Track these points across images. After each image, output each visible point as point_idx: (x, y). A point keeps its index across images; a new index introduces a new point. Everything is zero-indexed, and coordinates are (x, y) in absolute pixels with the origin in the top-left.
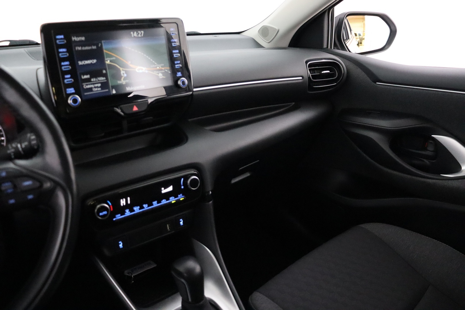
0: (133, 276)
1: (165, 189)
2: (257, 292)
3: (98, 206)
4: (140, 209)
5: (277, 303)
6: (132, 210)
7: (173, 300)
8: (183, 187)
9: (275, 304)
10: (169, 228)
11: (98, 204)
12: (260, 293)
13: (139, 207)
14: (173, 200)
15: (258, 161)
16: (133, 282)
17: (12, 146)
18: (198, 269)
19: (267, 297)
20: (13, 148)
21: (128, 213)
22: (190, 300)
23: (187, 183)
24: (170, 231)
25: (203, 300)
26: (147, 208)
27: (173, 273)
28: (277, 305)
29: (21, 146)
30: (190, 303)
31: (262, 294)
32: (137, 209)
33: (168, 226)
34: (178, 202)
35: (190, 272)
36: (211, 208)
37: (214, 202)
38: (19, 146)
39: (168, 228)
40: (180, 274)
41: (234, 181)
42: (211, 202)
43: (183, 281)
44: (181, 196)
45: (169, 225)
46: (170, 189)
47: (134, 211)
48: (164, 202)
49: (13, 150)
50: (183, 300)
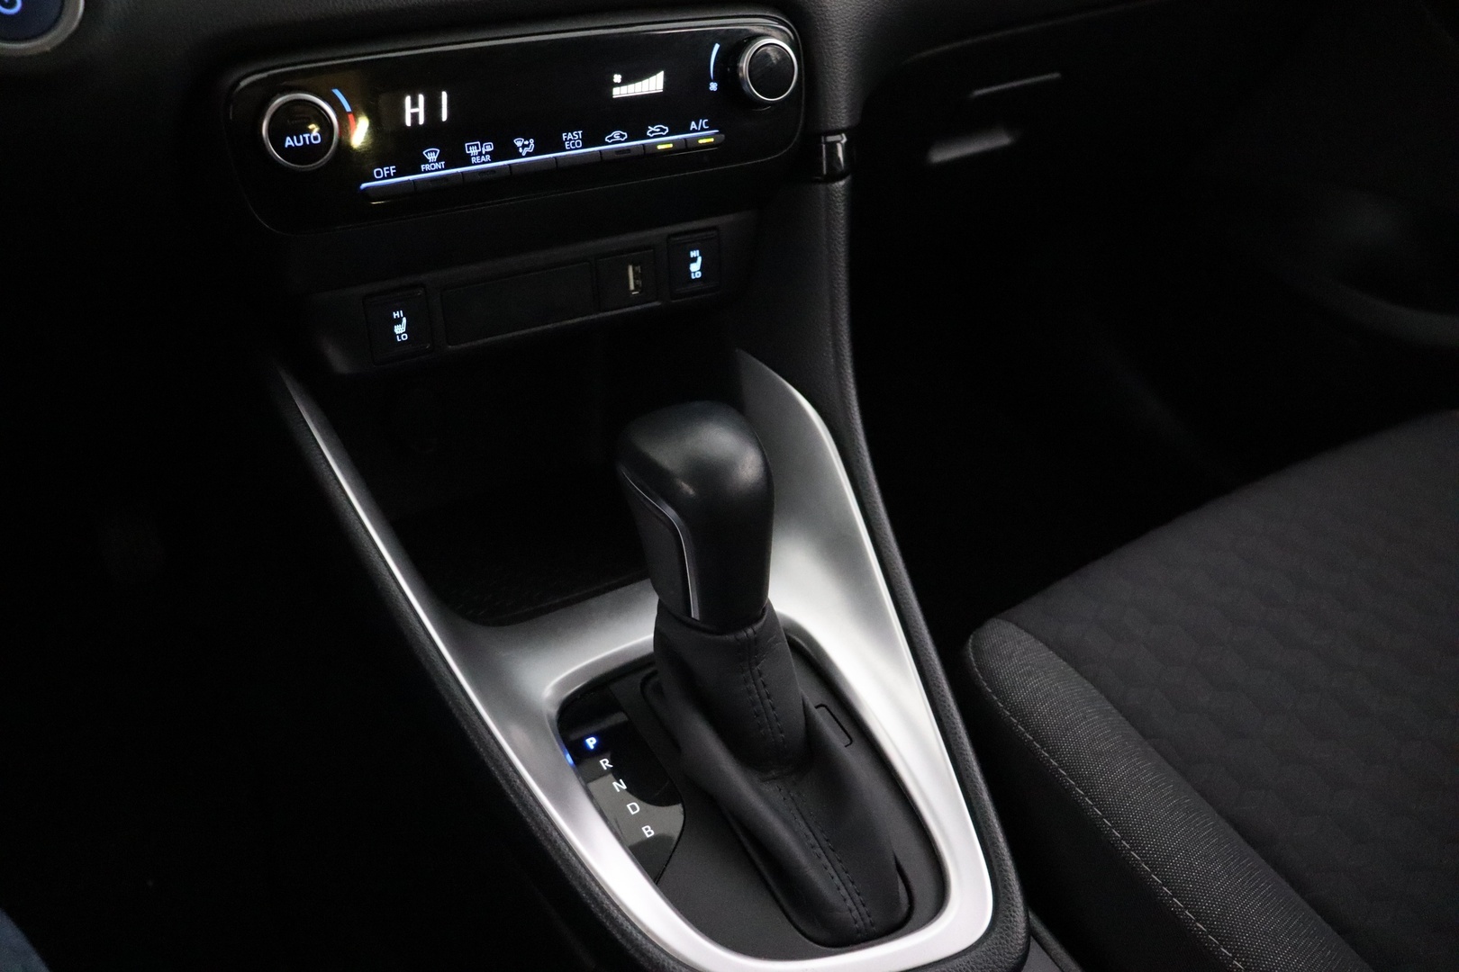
1: (625, 82)
2: (1002, 622)
3: (281, 100)
4: (495, 156)
5: (1093, 681)
6: (454, 156)
7: (621, 609)
8: (713, 86)
9: (1087, 684)
10: (636, 286)
11: (283, 90)
12: (1017, 624)
13: (489, 147)
14: (661, 139)
15: (1056, 75)
18: (749, 466)
19: (1050, 648)
21: (433, 167)
22: (695, 613)
23: (736, 69)
24: (637, 300)
25: (758, 619)
26: (528, 155)
27: (624, 472)
28: (1095, 692)
30: (692, 625)
31: (1027, 631)
32: (480, 154)
33: (631, 271)
34: (686, 153)
35: (710, 474)
36: (841, 209)
37: (852, 189)
39: (632, 283)
40: (659, 481)
41: (941, 155)
42: (842, 183)
43: (670, 513)
44: (703, 129)
45: (638, 268)
46: (654, 84)
47: (467, 160)
48: (617, 141)
50: (661, 608)
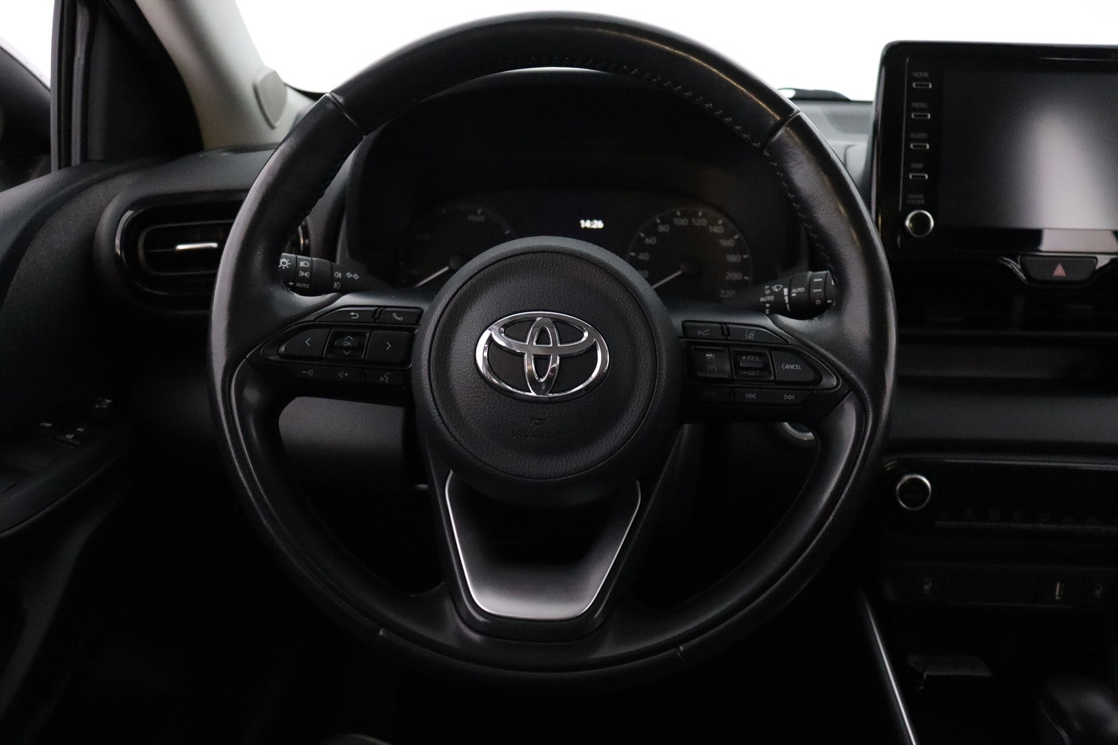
0: (927, 675)
3: (907, 477)
11: (908, 473)
16: (922, 688)
17: (770, 289)
20: (772, 293)
29: (789, 292)
33: (1058, 585)
38: (786, 291)
39: (1057, 593)
45: (1063, 585)
49: (771, 298)
